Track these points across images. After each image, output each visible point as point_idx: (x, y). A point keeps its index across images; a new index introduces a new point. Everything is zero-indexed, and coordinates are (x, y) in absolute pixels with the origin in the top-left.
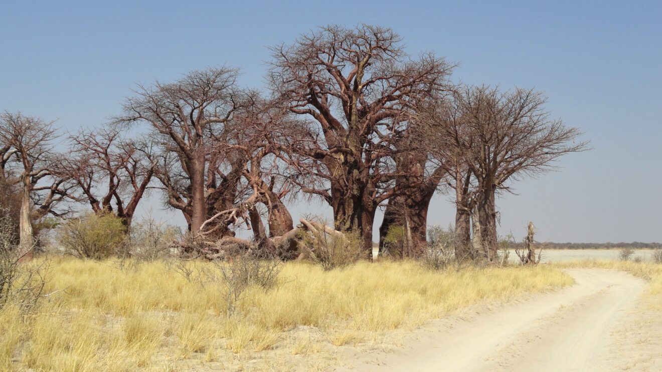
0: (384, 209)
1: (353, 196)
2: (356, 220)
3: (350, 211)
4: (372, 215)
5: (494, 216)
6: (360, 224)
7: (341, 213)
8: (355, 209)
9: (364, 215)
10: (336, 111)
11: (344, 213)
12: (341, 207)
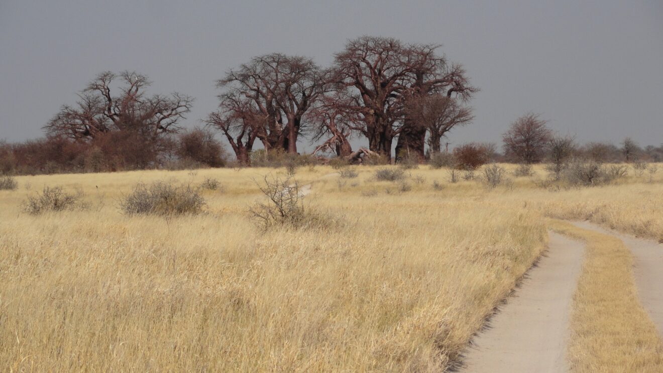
0: (397, 138)
1: (380, 133)
2: (382, 145)
3: (378, 140)
4: (390, 142)
5: (439, 146)
6: (384, 146)
7: (373, 141)
8: (381, 139)
9: (386, 142)
10: (369, 85)
11: (376, 141)
12: (374, 138)
